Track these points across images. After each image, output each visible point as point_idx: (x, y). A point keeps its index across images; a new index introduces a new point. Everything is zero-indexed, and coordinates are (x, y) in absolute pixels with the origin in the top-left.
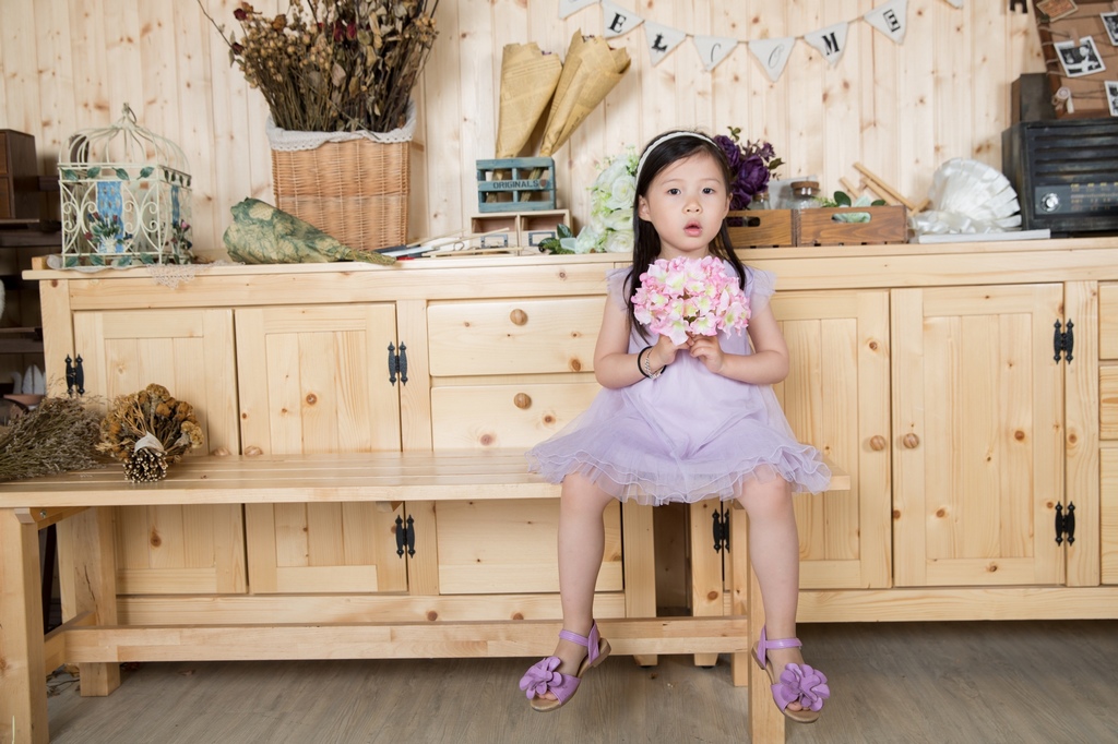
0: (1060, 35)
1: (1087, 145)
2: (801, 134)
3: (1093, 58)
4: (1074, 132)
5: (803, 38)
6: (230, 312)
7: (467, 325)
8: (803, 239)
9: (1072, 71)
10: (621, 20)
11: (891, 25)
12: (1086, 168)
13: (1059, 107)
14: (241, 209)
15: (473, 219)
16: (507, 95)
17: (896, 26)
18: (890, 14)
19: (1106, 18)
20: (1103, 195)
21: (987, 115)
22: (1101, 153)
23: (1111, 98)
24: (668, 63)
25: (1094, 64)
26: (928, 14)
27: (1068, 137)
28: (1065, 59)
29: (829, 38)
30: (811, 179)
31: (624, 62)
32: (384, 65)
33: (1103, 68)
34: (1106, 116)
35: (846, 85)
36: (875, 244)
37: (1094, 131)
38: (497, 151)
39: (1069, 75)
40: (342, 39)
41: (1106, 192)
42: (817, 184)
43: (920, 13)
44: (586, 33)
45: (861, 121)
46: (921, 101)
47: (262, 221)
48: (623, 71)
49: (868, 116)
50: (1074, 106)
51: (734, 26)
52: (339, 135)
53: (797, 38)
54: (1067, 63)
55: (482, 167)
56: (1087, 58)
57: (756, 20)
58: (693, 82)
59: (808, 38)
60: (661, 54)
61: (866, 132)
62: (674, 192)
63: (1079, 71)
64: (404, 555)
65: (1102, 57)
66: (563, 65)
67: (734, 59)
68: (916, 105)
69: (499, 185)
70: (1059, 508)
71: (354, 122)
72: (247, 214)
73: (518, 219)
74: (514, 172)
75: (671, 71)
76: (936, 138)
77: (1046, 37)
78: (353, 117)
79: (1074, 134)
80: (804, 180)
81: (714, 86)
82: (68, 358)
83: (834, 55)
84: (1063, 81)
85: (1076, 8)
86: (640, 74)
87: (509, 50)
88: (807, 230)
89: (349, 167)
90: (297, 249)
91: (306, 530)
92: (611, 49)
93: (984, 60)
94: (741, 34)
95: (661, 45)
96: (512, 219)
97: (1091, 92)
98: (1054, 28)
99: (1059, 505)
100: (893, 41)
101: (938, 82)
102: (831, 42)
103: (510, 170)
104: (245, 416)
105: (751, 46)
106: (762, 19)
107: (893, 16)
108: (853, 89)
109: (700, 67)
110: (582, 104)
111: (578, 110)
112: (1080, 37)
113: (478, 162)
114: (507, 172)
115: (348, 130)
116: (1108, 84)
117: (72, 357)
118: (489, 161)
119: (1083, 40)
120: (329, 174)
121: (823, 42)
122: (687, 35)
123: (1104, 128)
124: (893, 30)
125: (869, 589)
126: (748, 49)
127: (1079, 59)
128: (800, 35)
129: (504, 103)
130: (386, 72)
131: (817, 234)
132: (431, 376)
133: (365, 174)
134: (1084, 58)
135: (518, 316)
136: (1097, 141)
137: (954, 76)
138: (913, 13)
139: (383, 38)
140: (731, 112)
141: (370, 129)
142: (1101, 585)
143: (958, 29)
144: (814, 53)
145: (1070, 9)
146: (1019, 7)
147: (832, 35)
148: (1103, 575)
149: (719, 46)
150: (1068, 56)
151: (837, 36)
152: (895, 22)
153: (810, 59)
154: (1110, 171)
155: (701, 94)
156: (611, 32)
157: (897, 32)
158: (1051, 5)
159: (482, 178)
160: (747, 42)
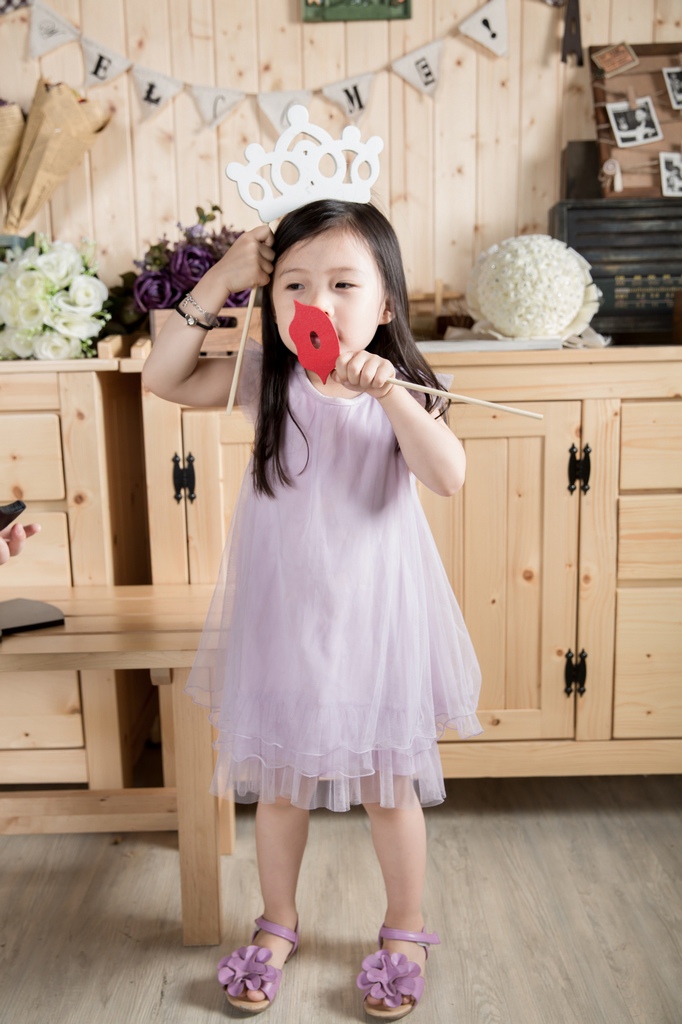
0: (614, 94)
1: (633, 230)
3: (650, 124)
4: (620, 215)
5: (320, 92)
9: (624, 140)
10: (104, 63)
11: (424, 78)
12: (633, 257)
13: (607, 184)
17: (430, 78)
18: (423, 63)
19: (669, 75)
20: (650, 290)
21: (534, 189)
22: (650, 240)
23: (665, 174)
24: (163, 118)
25: (650, 131)
26: (469, 64)
27: (613, 220)
28: (618, 124)
29: (352, 92)
33: (660, 136)
34: (658, 196)
37: (643, 213)
39: (620, 144)
41: (654, 286)
43: (459, 63)
44: (52, 80)
45: (390, 194)
46: (460, 171)
49: (398, 189)
50: (623, 182)
51: (240, 74)
53: (314, 91)
54: (619, 129)
56: (643, 124)
57: (267, 68)
58: (193, 143)
59: (326, 92)
60: (153, 106)
63: (633, 139)
65: (661, 123)
67: (242, 116)
68: (453, 175)
70: (569, 657)
75: (168, 129)
76: (476, 215)
77: (599, 96)
79: (621, 217)
81: (219, 148)
83: (358, 113)
84: (614, 151)
85: (637, 61)
92: (82, 101)
93: (532, 122)
94: (250, 84)
95: (154, 96)
97: (644, 166)
98: (611, 84)
99: (570, 652)
101: (478, 148)
102: (354, 96)
105: (260, 101)
106: (274, 66)
107: (426, 66)
110: (47, 170)
112: (638, 98)
116: (664, 156)
119: (640, 102)
121: (344, 99)
122: (185, 84)
123: (653, 210)
124: (427, 84)
126: (257, 104)
127: (633, 125)
128: (317, 88)
134: (639, 124)
136: (646, 226)
137: (497, 141)
138: (449, 63)
142: (613, 739)
143: (503, 84)
144: (335, 111)
145: (630, 62)
146: (572, 58)
147: (355, 88)
148: (616, 727)
149: (223, 98)
150: (622, 121)
151: (360, 89)
152: (429, 74)
153: (331, 117)
154: (659, 261)
155: (205, 157)
156: (93, 78)
157: (431, 86)
158: (608, 57)
160: (256, 96)
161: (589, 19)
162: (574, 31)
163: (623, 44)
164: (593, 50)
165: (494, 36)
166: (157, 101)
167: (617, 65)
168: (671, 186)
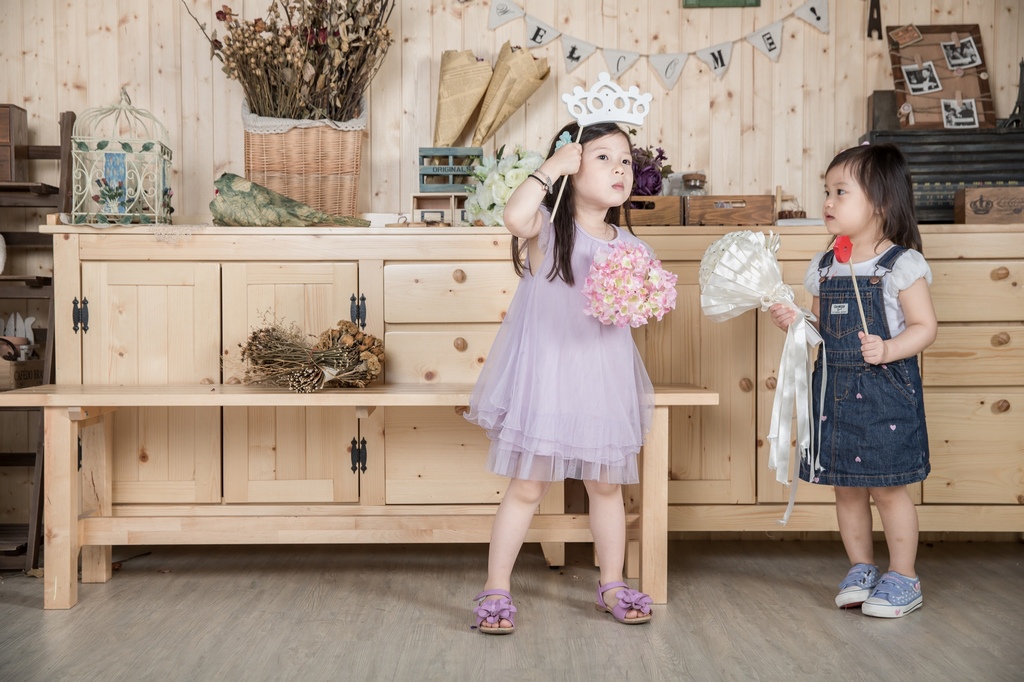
0: (907, 59)
1: (924, 151)
2: (691, 135)
3: (932, 79)
4: (914, 140)
5: (694, 54)
6: (218, 265)
7: (417, 281)
8: (691, 219)
9: (914, 90)
10: (541, 33)
11: (768, 46)
12: (923, 170)
13: (903, 120)
14: (224, 183)
15: (414, 197)
16: (445, 94)
17: (773, 46)
18: (768, 36)
19: (945, 47)
20: (937, 193)
21: (847, 123)
22: (935, 158)
24: (580, 70)
25: (933, 84)
26: (799, 37)
27: (910, 144)
28: (910, 80)
29: (717, 55)
30: (700, 173)
31: (545, 70)
32: (347, 65)
33: (940, 88)
34: (940, 128)
35: (730, 95)
36: (749, 225)
37: (930, 140)
38: (435, 141)
39: (912, 93)
40: (314, 43)
41: (939, 190)
42: (704, 177)
43: (793, 36)
44: (513, 44)
45: (742, 125)
46: (793, 110)
47: (243, 193)
48: (543, 77)
49: (748, 121)
50: (915, 119)
51: (637, 41)
52: (305, 122)
53: (689, 54)
54: (911, 83)
55: (423, 154)
57: (656, 38)
59: (699, 55)
60: (574, 62)
61: (745, 135)
62: (602, 157)
63: (921, 90)
64: (357, 471)
66: (493, 70)
67: (636, 70)
68: (788, 113)
69: (438, 169)
71: (318, 112)
72: (230, 188)
73: (452, 200)
74: (451, 159)
75: (583, 78)
76: (804, 142)
77: (896, 61)
78: (318, 107)
79: (914, 142)
80: (694, 173)
82: (76, 299)
83: (721, 69)
84: (908, 97)
85: (921, 37)
86: (557, 80)
87: (447, 56)
88: (694, 213)
89: (312, 149)
90: (279, 216)
91: (274, 449)
92: (535, 59)
93: (846, 77)
94: (643, 48)
95: (575, 56)
96: (448, 198)
97: (930, 108)
98: (904, 53)
100: (770, 59)
101: (807, 94)
102: (718, 58)
103: (447, 157)
104: (227, 352)
105: (650, 58)
106: (660, 36)
107: (770, 38)
108: (736, 98)
110: (510, 105)
111: (506, 109)
112: (923, 62)
113: (421, 150)
114: (444, 159)
115: (313, 118)
116: (943, 102)
117: (79, 299)
118: (430, 149)
119: (926, 64)
120: (295, 155)
121: (711, 58)
122: (597, 48)
123: (938, 137)
124: (770, 50)
125: (737, 504)
126: (648, 62)
127: (921, 80)
128: (692, 51)
129: (443, 101)
130: (348, 71)
131: (702, 216)
132: (385, 323)
133: (324, 156)
134: (925, 79)
135: (459, 274)
136: (932, 148)
137: (820, 90)
138: (787, 36)
139: (349, 44)
141: (331, 118)
142: (923, 504)
143: (825, 51)
144: (704, 67)
145: (916, 38)
146: (875, 34)
147: (719, 52)
148: (924, 495)
149: (624, 58)
150: (912, 77)
151: (723, 54)
152: (772, 43)
153: (701, 71)
154: (943, 173)
156: (533, 43)
157: (774, 52)
158: (901, 34)
159: (422, 163)
160: (648, 56)
161: (886, 8)
162: (875, 16)
163: (911, 25)
164: (889, 29)
165: (818, 18)
167: (907, 40)
168: (949, 122)
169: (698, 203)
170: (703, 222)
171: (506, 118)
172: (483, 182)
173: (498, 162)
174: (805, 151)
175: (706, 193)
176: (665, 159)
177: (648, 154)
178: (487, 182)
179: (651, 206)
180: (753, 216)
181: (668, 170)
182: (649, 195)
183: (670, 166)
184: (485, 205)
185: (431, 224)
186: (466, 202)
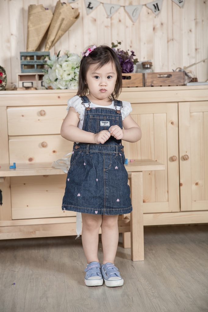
2: (145, 44)
5: (145, 5)
7: (23, 116)
8: (147, 84)
15: (19, 75)
16: (31, 26)
24: (93, 14)
29: (156, 5)
30: (149, 61)
31: (77, 14)
35: (162, 24)
36: (174, 86)
38: (27, 48)
42: (151, 63)
44: (62, 1)
45: (168, 38)
46: (190, 31)
48: (77, 17)
49: (170, 37)
53: (143, 5)
55: (22, 55)
58: (103, 22)
59: (147, 5)
60: (90, 10)
61: (169, 43)
66: (53, 14)
67: (119, 13)
68: (188, 32)
69: (29, 62)
73: (37, 76)
74: (35, 57)
75: (94, 17)
76: (196, 45)
80: (147, 61)
81: (111, 24)
83: (157, 12)
86: (82, 18)
87: (31, 7)
88: (148, 81)
92: (73, 8)
95: (91, 6)
96: (34, 76)
100: (180, 7)
101: (196, 23)
102: (156, 7)
103: (33, 56)
105: (126, 8)
108: (165, 26)
109: (106, 16)
110: (62, 31)
111: (60, 32)
113: (21, 53)
114: (32, 57)
118: (25, 53)
121: (153, 7)
122: (101, 3)
124: (180, 2)
125: (172, 212)
126: (125, 9)
128: (144, 4)
129: (30, 29)
131: (152, 82)
132: (8, 136)
135: (43, 113)
137: (203, 21)
140: (118, 34)
143: (205, 2)
144: (150, 11)
147: (157, 4)
149: (113, 7)
151: (159, 5)
153: (148, 13)
155: (106, 27)
157: (182, 3)
159: (21, 59)
160: (124, 7)
166: (92, 8)
169: (150, 76)
170: (153, 85)
171: (60, 37)
172: (51, 68)
173: (58, 59)
174: (196, 49)
175: (153, 71)
176: (134, 55)
177: (126, 53)
178: (53, 68)
179: (129, 78)
180: (175, 81)
181: (136, 61)
182: (128, 73)
183: (137, 59)
184: (53, 79)
185: (27, 88)
186: (44, 78)
